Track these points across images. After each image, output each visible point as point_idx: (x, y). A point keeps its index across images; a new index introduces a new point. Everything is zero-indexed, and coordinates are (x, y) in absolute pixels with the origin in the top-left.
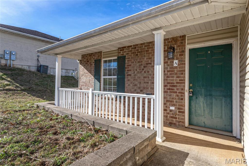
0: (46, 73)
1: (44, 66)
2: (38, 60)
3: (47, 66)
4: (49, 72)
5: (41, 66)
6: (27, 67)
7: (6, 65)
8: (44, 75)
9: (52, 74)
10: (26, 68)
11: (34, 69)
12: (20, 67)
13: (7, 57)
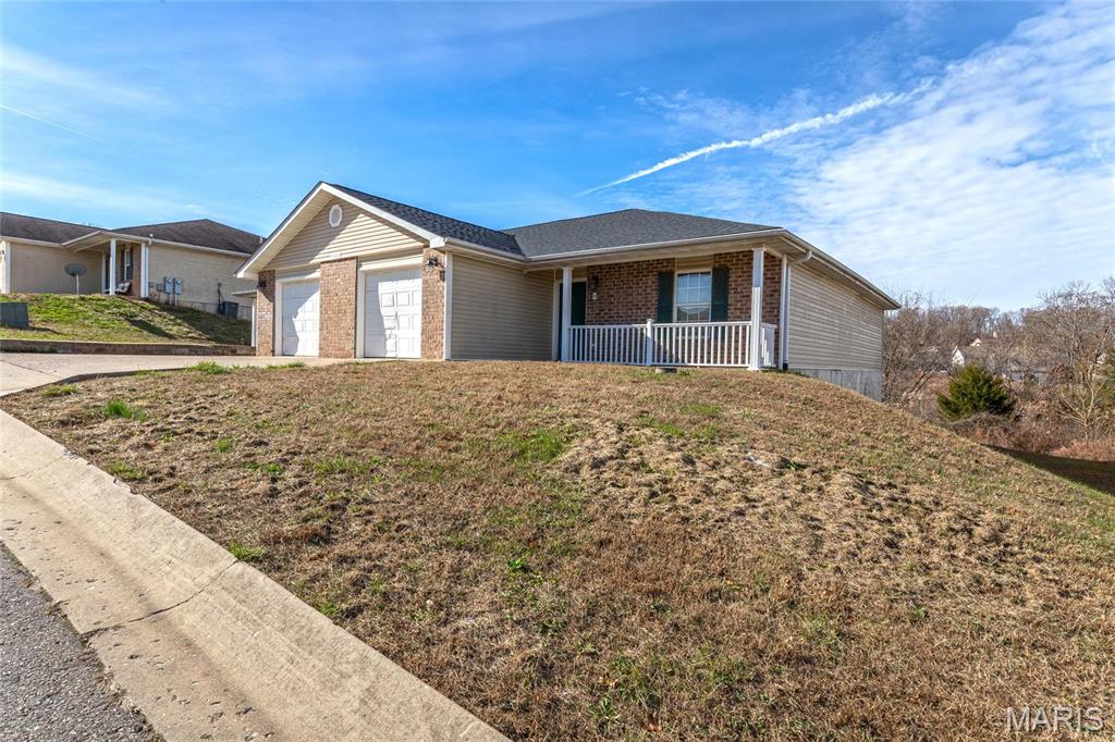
0: (235, 317)
1: (230, 303)
2: (219, 291)
3: (237, 304)
4: (239, 314)
5: (224, 303)
6: (201, 305)
7: (167, 303)
8: (232, 321)
9: (245, 318)
10: (198, 307)
11: (212, 309)
12: (189, 305)
13: (169, 288)
